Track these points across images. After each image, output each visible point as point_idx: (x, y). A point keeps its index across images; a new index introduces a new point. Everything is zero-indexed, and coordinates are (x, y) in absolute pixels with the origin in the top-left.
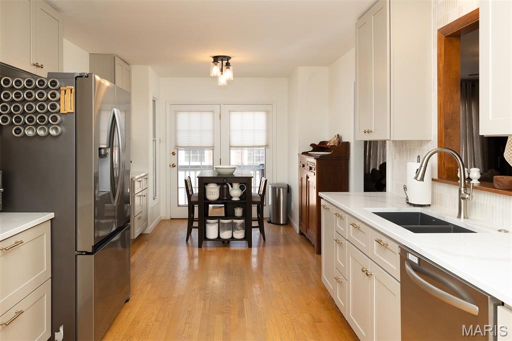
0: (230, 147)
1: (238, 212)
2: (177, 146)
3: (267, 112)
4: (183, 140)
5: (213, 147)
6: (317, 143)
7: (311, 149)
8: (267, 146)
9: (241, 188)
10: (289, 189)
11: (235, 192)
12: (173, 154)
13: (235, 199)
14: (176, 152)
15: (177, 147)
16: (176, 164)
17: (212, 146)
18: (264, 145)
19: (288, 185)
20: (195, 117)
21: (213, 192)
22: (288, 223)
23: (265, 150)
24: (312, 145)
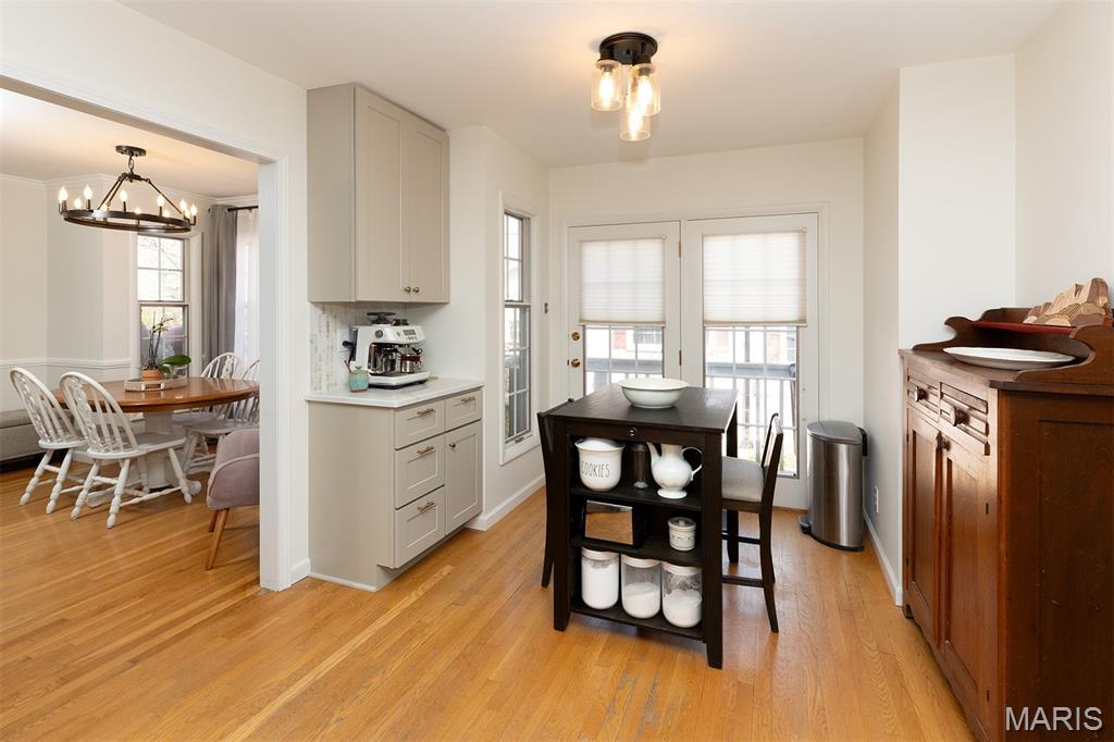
0: (706, 324)
1: (682, 536)
2: (581, 321)
3: (802, 232)
4: (594, 306)
5: (664, 322)
6: (974, 316)
7: (949, 335)
8: (801, 322)
9: (691, 458)
10: (864, 447)
11: (671, 471)
12: (576, 336)
13: (672, 494)
14: (581, 334)
15: (584, 323)
16: (581, 360)
17: (658, 319)
18: (795, 319)
19: (864, 436)
20: (622, 251)
21: (600, 464)
22: (863, 544)
23: (797, 332)
24: (953, 322)
